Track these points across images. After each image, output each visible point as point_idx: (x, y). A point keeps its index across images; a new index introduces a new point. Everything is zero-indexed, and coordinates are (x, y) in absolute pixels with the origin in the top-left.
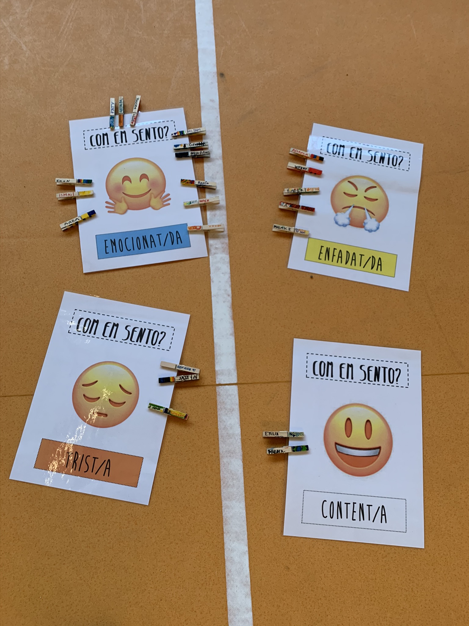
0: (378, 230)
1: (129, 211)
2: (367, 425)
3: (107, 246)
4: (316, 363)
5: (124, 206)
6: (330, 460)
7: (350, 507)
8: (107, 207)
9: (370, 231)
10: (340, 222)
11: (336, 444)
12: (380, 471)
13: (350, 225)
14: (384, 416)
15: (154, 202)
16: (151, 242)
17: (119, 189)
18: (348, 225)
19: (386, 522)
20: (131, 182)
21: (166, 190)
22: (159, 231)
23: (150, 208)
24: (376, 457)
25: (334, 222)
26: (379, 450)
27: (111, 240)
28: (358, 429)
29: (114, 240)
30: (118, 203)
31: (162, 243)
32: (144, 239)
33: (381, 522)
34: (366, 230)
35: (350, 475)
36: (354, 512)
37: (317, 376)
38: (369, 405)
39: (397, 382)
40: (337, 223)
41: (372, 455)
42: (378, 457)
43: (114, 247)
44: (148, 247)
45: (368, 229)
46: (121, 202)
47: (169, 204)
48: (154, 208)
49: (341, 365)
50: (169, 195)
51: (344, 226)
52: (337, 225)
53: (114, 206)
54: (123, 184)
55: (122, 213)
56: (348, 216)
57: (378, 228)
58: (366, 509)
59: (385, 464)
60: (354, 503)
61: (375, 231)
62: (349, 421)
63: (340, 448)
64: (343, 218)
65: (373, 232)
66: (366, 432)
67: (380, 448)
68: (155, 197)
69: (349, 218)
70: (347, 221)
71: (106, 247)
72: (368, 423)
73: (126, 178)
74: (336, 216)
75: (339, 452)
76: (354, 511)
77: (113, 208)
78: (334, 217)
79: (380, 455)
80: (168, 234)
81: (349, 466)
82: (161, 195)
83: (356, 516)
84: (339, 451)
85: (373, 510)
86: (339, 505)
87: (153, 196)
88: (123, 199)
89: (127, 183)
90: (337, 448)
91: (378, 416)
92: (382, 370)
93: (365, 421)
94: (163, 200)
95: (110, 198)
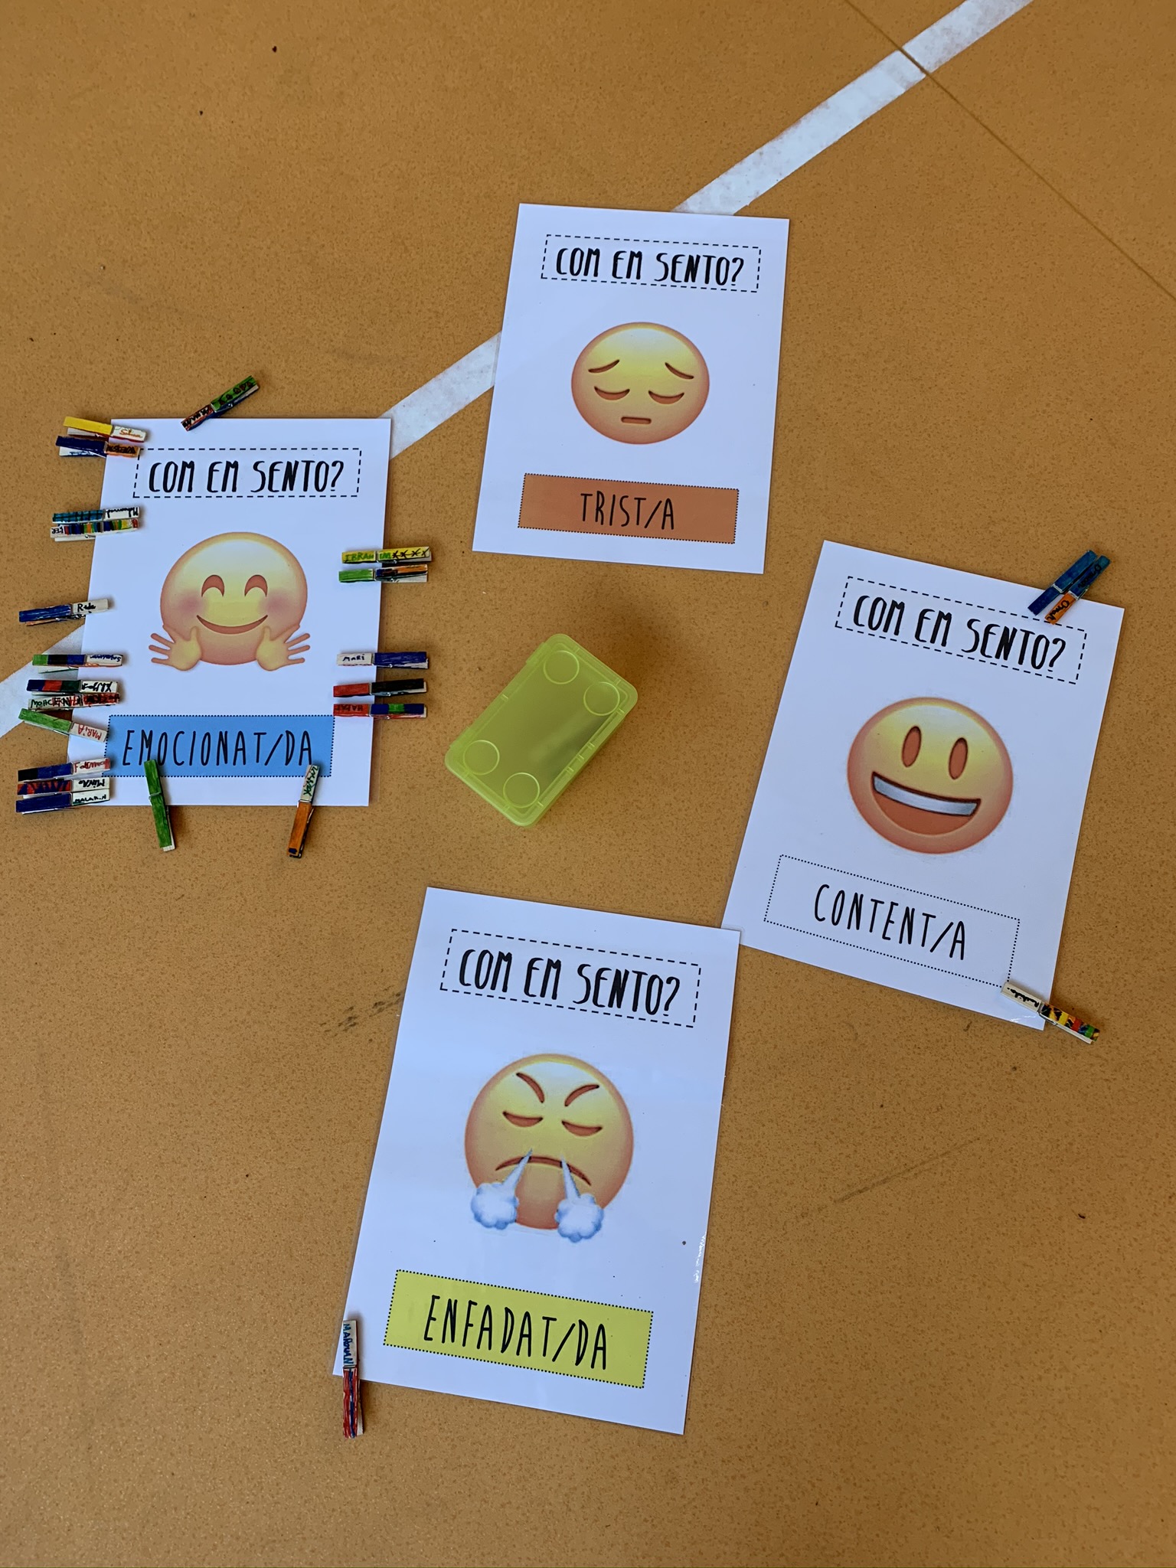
0: (598, 1234)
1: (202, 664)
2: (956, 748)
3: (129, 746)
4: (865, 601)
5: (192, 649)
6: (854, 806)
7: (883, 911)
8: (152, 648)
9: (576, 1238)
10: (489, 1216)
11: (875, 774)
12: (969, 849)
13: (516, 1221)
14: (1003, 737)
15: (267, 649)
16: (237, 750)
17: (191, 604)
18: (511, 1222)
19: (962, 958)
20: (223, 593)
21: (301, 624)
22: (260, 726)
23: (254, 664)
24: (965, 819)
25: (472, 1215)
26: (975, 805)
27: (143, 731)
28: (935, 754)
29: (151, 732)
30: (180, 640)
31: (263, 757)
32: (223, 739)
33: (951, 956)
34: (563, 1235)
35: (894, 845)
36: (889, 921)
37: (862, 627)
38: (971, 707)
39: (1051, 669)
40: (478, 1218)
41: (956, 813)
42: (969, 820)
43: (146, 750)
44: (226, 762)
45: (569, 1231)
46: (187, 639)
47: (302, 660)
48: (263, 666)
49: (925, 611)
50: (307, 636)
51: (501, 1225)
52: (479, 1225)
53: (169, 649)
54: (202, 594)
55: (185, 667)
56: (512, 1193)
57: (598, 1227)
58: (918, 922)
59: (984, 836)
60: (893, 904)
61: (589, 1237)
62: (915, 734)
63: (881, 785)
64: (498, 1201)
65: (583, 1241)
66: (953, 761)
67: (978, 801)
68: (272, 639)
69: (514, 1200)
70: (507, 1211)
71: (127, 748)
72: (961, 745)
73: (214, 582)
74: (479, 1197)
75: (879, 793)
76: (891, 919)
77: (164, 652)
78: (471, 1198)
79: (976, 817)
80: (281, 735)
81: (896, 825)
82: (288, 633)
83: (894, 931)
84: (877, 789)
85: (935, 929)
86: (857, 902)
87: (267, 634)
88: (194, 632)
89: (213, 592)
90: (876, 783)
91: (989, 733)
92: (1019, 637)
93: (955, 739)
94: (290, 649)
95: (163, 626)
